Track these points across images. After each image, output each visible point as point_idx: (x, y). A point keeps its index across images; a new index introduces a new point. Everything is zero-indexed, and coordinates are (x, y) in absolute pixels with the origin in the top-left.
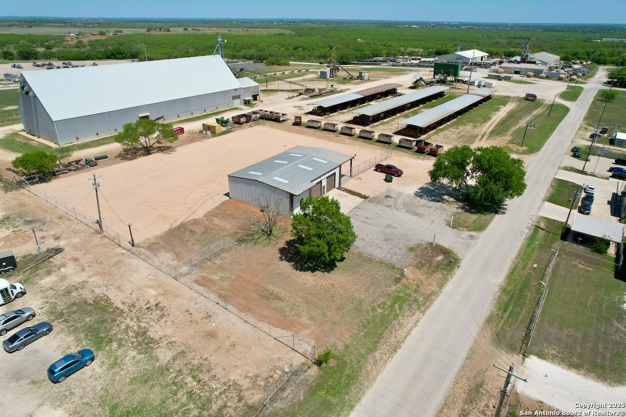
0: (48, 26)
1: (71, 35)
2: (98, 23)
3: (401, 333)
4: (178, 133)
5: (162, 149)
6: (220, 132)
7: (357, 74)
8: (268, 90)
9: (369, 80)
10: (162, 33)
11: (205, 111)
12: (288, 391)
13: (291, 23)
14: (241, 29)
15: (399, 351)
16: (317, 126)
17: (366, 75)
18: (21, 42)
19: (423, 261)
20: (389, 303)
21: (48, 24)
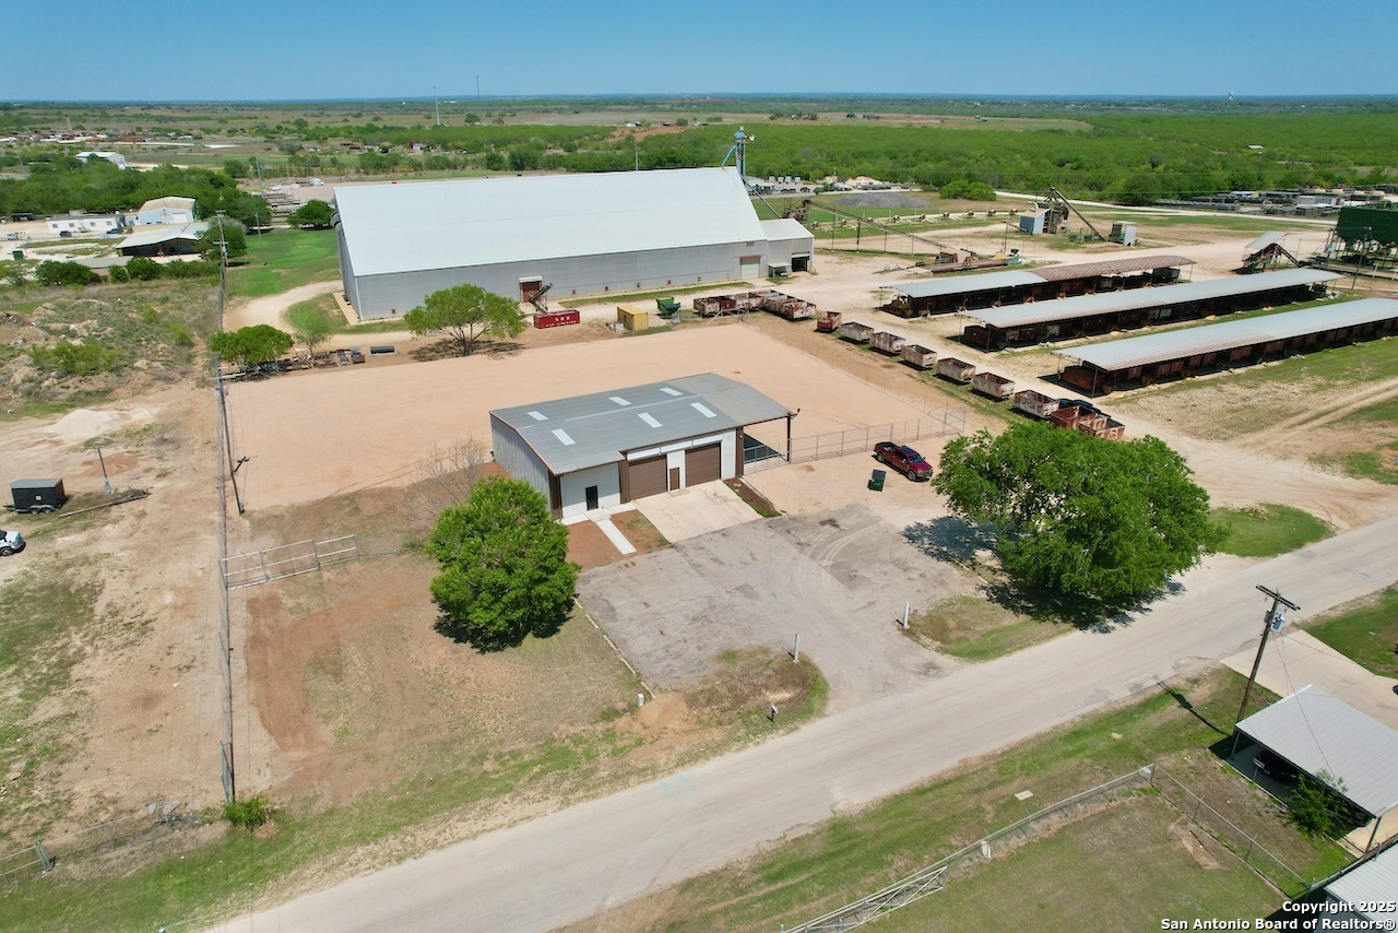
0: (616, 110)
1: (629, 125)
2: (698, 104)
3: (462, 829)
4: (565, 320)
5: (497, 349)
6: (644, 327)
7: (1105, 228)
8: (861, 251)
9: (1136, 243)
10: (801, 122)
11: (669, 282)
12: (124, 851)
13: (1112, 106)
14: (972, 118)
15: (410, 863)
16: (858, 339)
17: (1130, 231)
18: (532, 139)
19: (724, 691)
20: (527, 757)
21: (615, 107)
